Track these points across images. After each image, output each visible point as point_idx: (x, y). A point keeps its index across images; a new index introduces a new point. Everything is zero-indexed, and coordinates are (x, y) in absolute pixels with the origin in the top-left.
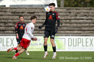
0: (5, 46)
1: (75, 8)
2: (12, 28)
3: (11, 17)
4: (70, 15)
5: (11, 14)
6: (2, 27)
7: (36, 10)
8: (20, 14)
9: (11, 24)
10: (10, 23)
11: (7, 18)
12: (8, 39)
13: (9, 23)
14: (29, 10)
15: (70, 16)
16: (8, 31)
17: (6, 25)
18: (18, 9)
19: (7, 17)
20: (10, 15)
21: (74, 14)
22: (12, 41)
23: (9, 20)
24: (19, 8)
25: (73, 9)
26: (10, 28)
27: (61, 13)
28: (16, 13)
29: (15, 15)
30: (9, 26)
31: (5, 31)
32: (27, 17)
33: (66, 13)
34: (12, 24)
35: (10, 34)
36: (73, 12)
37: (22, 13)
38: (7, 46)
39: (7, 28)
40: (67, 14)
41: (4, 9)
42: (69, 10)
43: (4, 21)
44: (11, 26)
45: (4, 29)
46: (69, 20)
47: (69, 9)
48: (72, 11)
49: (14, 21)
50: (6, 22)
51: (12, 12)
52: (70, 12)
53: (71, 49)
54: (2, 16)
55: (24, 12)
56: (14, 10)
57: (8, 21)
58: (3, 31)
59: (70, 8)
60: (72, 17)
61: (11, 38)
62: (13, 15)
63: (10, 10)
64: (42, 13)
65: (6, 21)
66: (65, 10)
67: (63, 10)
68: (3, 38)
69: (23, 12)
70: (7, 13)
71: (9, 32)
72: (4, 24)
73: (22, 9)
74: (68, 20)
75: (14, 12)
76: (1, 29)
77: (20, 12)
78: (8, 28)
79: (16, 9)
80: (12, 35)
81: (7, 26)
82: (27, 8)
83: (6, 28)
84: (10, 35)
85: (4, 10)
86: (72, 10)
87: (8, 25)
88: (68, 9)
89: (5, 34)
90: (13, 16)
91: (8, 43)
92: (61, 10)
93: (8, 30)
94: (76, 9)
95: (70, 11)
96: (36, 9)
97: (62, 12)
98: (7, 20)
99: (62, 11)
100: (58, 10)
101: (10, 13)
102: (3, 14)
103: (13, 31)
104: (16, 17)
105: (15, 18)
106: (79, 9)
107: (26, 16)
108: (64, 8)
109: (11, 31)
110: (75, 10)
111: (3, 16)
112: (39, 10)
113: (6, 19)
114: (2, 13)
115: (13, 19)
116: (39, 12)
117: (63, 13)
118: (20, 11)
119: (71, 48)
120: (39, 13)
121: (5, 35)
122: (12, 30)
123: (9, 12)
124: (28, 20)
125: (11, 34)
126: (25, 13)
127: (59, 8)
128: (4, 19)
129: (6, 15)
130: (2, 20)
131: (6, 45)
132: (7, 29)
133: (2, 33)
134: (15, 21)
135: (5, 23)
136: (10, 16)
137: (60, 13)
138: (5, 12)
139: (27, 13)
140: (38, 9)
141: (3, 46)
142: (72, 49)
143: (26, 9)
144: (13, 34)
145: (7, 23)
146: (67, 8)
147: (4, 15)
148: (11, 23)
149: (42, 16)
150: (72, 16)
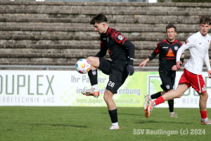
0: (33, 94)
1: (200, 4)
2: (49, 50)
3: (48, 26)
4: (187, 21)
5: (47, 17)
6: (28, 50)
7: (107, 10)
8: (69, 18)
9: (47, 43)
10: (46, 39)
11: (39, 27)
12: (40, 78)
13: (43, 39)
14: (90, 8)
15: (188, 24)
16: (40, 59)
17: (35, 43)
18: (65, 7)
19: (39, 25)
20: (47, 21)
21: (196, 19)
22: (50, 83)
23: (43, 33)
24: (66, 4)
25: (194, 7)
26: (45, 52)
27: (166, 17)
28: (59, 15)
29: (58, 21)
30: (43, 47)
31: (34, 59)
32: (85, 24)
33: (176, 17)
34: (50, 41)
35: (45, 64)
36: (194, 15)
37: (74, 15)
38: (38, 94)
39: (39, 52)
40: (180, 17)
41: (31, 6)
42: (183, 9)
43: (31, 34)
44: (47, 47)
45: (30, 53)
46: (185, 32)
47: (185, 7)
48: (191, 11)
49: (54, 34)
50: (36, 37)
51: (50, 14)
52: (187, 15)
53: (190, 102)
54: (26, 23)
55: (77, 14)
56: (55, 9)
57: (41, 34)
58: (30, 57)
59: (187, 4)
60: (191, 26)
61: (47, 76)
62: (52, 21)
63: (46, 9)
64: (120, 16)
65: (37, 35)
66: (175, 8)
67: (170, 10)
68: (29, 76)
69: (76, 12)
70: (38, 15)
71: (42, 61)
72: (30, 41)
73: (73, 7)
74: (181, 32)
75: (55, 14)
76: (25, 54)
77: (68, 14)
78: (40, 50)
79: (59, 5)
80: (50, 69)
81: (37, 48)
82: (86, 4)
83: (36, 50)
84: (45, 69)
85: (31, 8)
86: (192, 9)
87: (42, 44)
88: (181, 7)
89: (33, 64)
90: (53, 24)
91: (40, 87)
92: (166, 9)
93: (42, 57)
94: (201, 7)
95: (187, 10)
96: (107, 7)
97: (168, 14)
98: (39, 33)
99: (169, 12)
100: (158, 8)
101: (45, 15)
102: (30, 19)
103: (51, 60)
104: (59, 25)
105: (57, 28)
106: (208, 7)
107: (83, 22)
108: (173, 4)
109: (46, 59)
110: (199, 8)
111: (30, 24)
112: (115, 9)
113: (35, 31)
114: (28, 15)
115: (52, 31)
116: (113, 13)
117: (169, 17)
118: (69, 12)
119: (190, 100)
120: (114, 17)
121: (34, 69)
122: (50, 57)
123: (43, 13)
124: (88, 33)
125: (48, 64)
126: (80, 16)
127: (161, 3)
128: (31, 30)
129: (36, 21)
130: (27, 32)
131: (35, 93)
132: (38, 54)
133: (28, 64)
134: (56, 34)
135: (32, 39)
136: (45, 24)
137: (164, 15)
138: (35, 12)
139: (84, 16)
140: (112, 6)
141: (29, 93)
142: (192, 101)
143: (83, 5)
144: (52, 65)
145: (37, 40)
146: (180, 4)
147: (31, 21)
148: (48, 39)
149: (120, 23)
150: (192, 24)
